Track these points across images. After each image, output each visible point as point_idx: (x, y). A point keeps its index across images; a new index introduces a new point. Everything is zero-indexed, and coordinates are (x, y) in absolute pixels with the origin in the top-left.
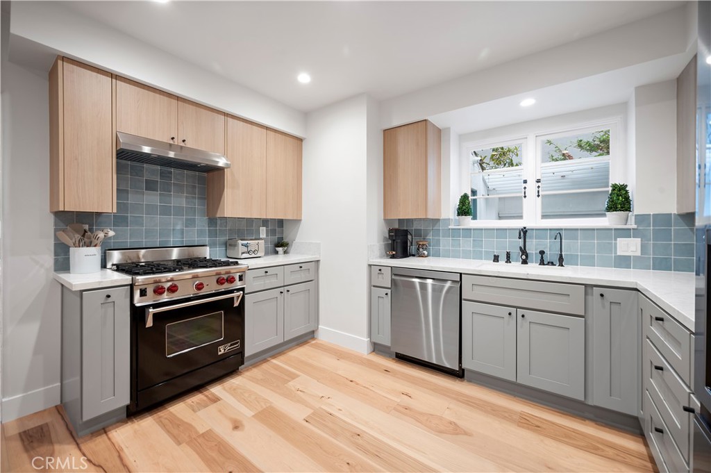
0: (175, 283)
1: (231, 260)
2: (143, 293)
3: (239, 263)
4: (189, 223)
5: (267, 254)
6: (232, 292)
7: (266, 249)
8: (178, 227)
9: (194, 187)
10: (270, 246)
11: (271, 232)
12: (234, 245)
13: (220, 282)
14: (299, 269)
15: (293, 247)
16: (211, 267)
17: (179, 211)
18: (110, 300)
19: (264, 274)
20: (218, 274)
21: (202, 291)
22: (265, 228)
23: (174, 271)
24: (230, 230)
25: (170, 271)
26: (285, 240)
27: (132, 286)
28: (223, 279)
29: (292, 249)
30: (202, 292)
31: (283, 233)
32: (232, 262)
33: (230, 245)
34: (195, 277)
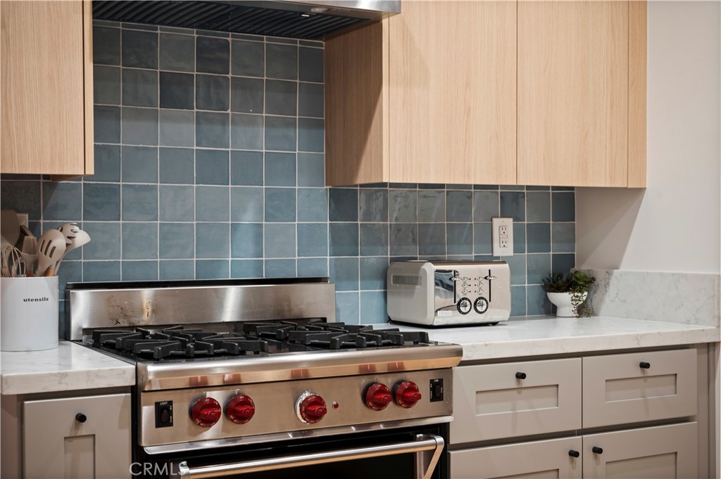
0: (247, 391)
1: (403, 329)
2: (164, 416)
3: (431, 339)
4: (279, 206)
5: (518, 313)
6: (407, 434)
7: (516, 295)
8: (248, 219)
9: (290, 88)
10: (530, 287)
11: (533, 237)
12: (411, 281)
13: (373, 397)
14: (638, 372)
15: (612, 290)
16: (345, 347)
17: (247, 169)
18: (85, 429)
19: (513, 383)
20: (367, 372)
21: (322, 423)
22: (509, 222)
23: (241, 354)
24: (398, 229)
25: (231, 353)
26: (582, 267)
27: (135, 392)
28: (383, 389)
29: (610, 299)
30: (324, 428)
31: (572, 241)
32: (408, 336)
33: (398, 280)
34: (300, 377)
